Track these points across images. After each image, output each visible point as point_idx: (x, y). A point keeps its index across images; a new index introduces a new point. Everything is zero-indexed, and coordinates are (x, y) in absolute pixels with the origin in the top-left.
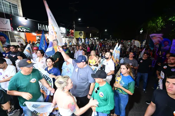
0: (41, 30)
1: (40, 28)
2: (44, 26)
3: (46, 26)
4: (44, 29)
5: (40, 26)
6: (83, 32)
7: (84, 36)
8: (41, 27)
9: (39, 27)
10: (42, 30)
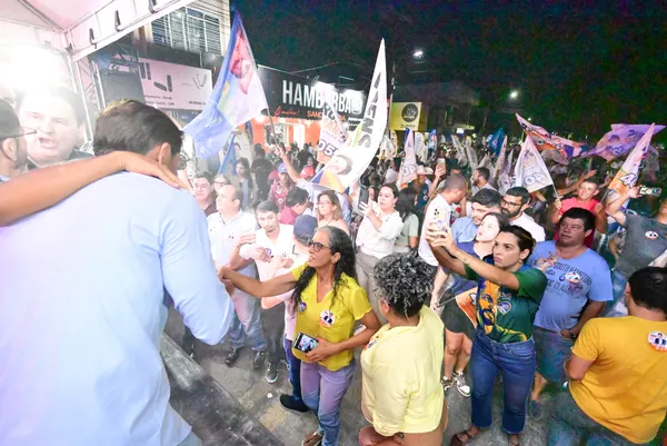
0: (290, 102)
1: (288, 95)
2: (299, 86)
3: (306, 87)
4: (300, 99)
5: (288, 89)
6: (419, 105)
7: (420, 122)
8: (290, 92)
9: (285, 92)
10: (292, 105)
